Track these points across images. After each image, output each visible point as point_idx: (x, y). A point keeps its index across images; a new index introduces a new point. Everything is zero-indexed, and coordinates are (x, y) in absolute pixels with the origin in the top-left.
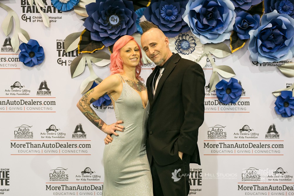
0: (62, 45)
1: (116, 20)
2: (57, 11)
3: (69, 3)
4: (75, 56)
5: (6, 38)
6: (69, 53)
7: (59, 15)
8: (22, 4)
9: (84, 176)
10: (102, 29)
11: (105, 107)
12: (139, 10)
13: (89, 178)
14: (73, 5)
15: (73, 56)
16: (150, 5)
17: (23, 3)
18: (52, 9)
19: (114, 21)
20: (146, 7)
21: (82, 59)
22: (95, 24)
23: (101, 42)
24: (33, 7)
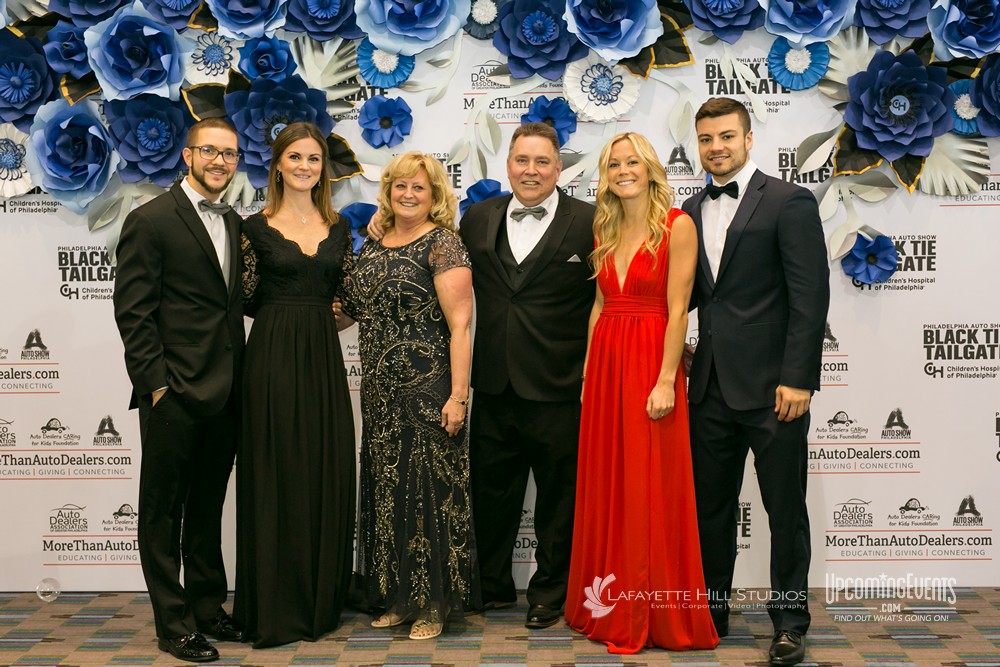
0: (789, 160)
1: (904, 106)
2: (779, 89)
3: (807, 73)
4: (816, 182)
5: (675, 146)
6: (805, 175)
7: (785, 97)
8: (708, 76)
9: (834, 430)
10: (878, 125)
11: (878, 285)
12: (954, 85)
13: (844, 434)
14: (817, 77)
15: (812, 181)
16: (980, 73)
17: (711, 74)
18: (770, 84)
19: (900, 107)
20: (969, 77)
21: (831, 187)
22: (865, 116)
23: (875, 152)
24: (732, 82)
